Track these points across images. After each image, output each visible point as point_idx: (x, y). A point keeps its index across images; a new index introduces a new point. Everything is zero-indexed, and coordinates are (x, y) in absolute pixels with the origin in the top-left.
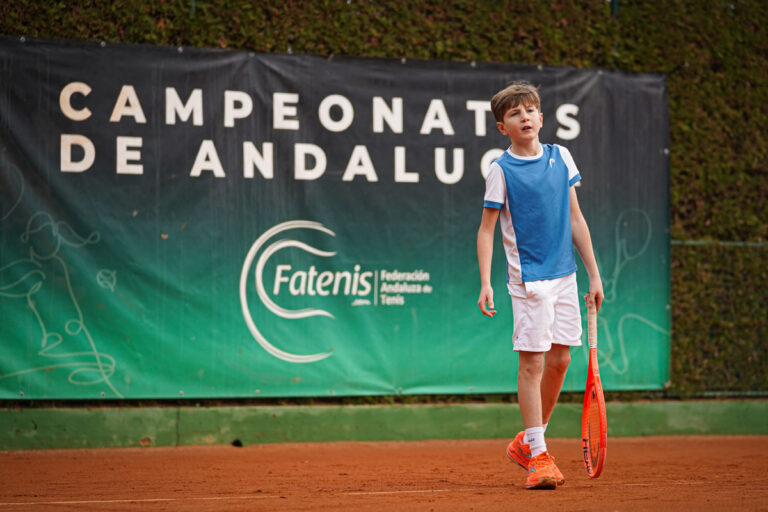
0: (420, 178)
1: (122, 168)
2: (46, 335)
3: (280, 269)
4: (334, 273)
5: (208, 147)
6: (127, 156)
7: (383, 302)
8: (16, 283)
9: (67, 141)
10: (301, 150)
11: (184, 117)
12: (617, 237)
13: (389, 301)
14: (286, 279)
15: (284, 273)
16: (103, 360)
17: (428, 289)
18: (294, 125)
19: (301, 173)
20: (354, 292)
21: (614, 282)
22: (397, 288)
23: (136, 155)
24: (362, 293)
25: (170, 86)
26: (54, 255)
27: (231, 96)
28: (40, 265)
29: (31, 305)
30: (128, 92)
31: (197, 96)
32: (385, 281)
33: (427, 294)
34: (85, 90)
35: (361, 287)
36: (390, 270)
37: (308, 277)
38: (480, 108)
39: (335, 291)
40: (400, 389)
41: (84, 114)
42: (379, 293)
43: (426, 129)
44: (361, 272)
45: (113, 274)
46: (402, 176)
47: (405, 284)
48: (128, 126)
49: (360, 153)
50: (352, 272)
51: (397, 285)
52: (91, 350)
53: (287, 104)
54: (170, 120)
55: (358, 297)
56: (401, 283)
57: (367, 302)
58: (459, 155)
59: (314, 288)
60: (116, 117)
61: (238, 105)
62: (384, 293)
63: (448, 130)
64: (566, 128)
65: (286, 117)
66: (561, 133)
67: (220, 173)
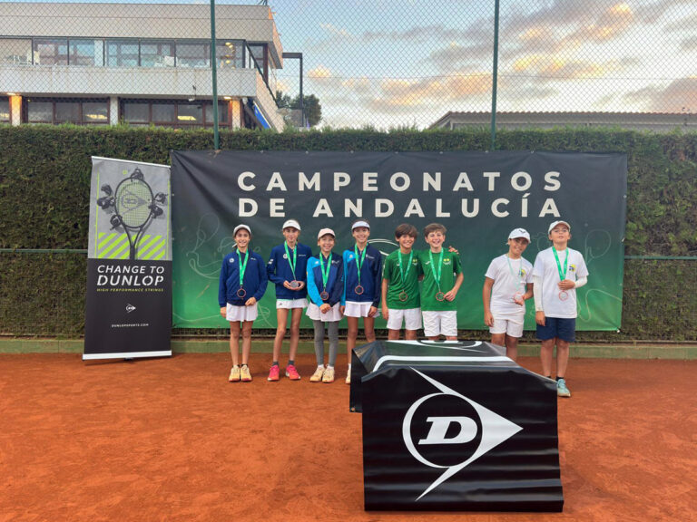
0: (451, 215)
1: (273, 214)
5: (323, 202)
6: (276, 208)
9: (242, 202)
10: (378, 202)
11: (309, 187)
12: (586, 246)
18: (376, 189)
19: (378, 214)
23: (281, 208)
25: (301, 172)
27: (337, 175)
30: (276, 175)
31: (317, 177)
34: (252, 175)
38: (491, 176)
41: (252, 188)
43: (456, 189)
46: (439, 214)
48: (277, 193)
49: (414, 202)
53: (370, 178)
54: (301, 188)
58: (476, 202)
60: (269, 188)
61: (342, 179)
63: (470, 188)
65: (370, 185)
66: (547, 188)
67: (330, 215)
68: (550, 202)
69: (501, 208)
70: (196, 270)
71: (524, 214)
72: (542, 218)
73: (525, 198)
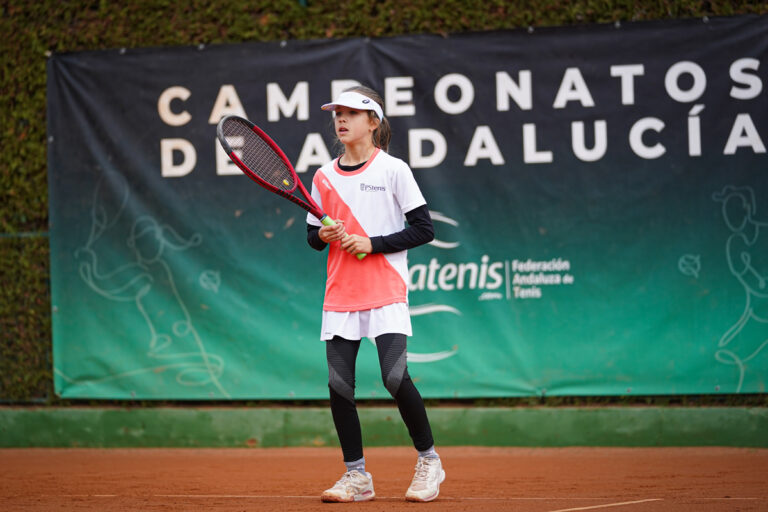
0: (554, 157)
1: (224, 169)
2: (155, 337)
4: (457, 265)
5: (314, 141)
7: (516, 295)
8: (125, 287)
9: (168, 146)
10: (416, 136)
11: (288, 113)
13: (523, 294)
16: (212, 360)
17: (568, 279)
18: (409, 110)
19: (416, 160)
20: (482, 284)
22: (531, 279)
24: (490, 286)
25: (273, 81)
26: (157, 259)
27: (338, 86)
28: (146, 268)
29: (141, 308)
30: (228, 93)
31: (302, 90)
32: (518, 271)
33: (568, 285)
34: (183, 93)
35: (490, 279)
36: (523, 260)
37: (428, 271)
38: (627, 74)
39: (460, 284)
40: (545, 390)
41: (184, 118)
42: (512, 286)
43: (560, 102)
44: (489, 264)
45: (217, 275)
46: (532, 155)
47: (541, 275)
49: (483, 134)
50: (479, 264)
51: (532, 276)
52: (198, 350)
53: (400, 89)
54: (273, 116)
55: (486, 290)
56: (537, 273)
57: (498, 296)
58: (601, 127)
59: (436, 281)
60: (215, 119)
62: (517, 285)
63: (587, 100)
64: (745, 86)
65: (400, 103)
66: (736, 93)
68: (744, 121)
69: (649, 138)
70: (91, 284)
71: (695, 148)
72: (730, 156)
73: (693, 116)
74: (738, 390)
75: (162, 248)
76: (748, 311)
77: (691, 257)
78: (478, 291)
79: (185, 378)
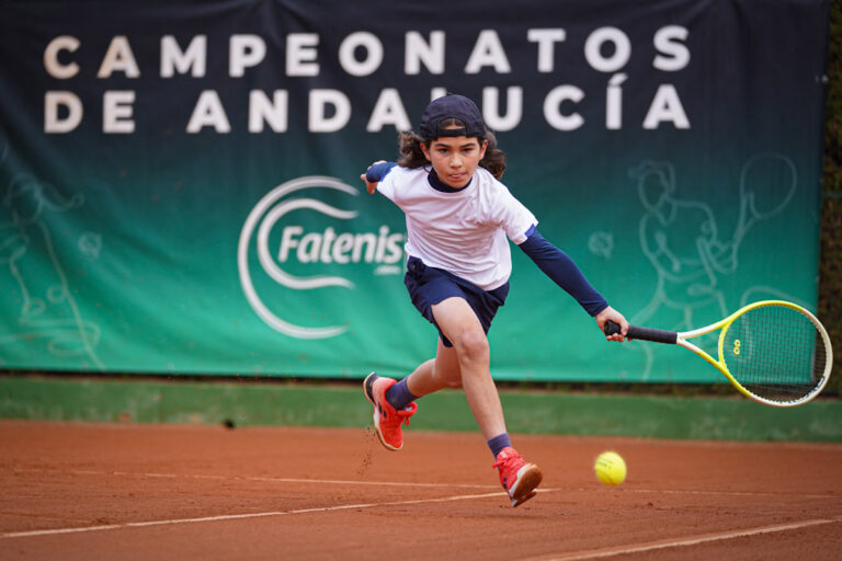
1: (111, 126)
2: (27, 301)
3: (289, 232)
4: (354, 236)
5: (210, 99)
6: (117, 113)
9: (52, 100)
10: (318, 98)
11: (183, 68)
12: (742, 190)
14: (293, 244)
15: (294, 237)
16: (87, 329)
18: (312, 70)
19: (317, 123)
20: (380, 256)
21: (735, 247)
23: (127, 112)
24: (390, 259)
25: (168, 34)
26: (35, 219)
27: (238, 43)
28: (23, 229)
29: (14, 270)
30: (120, 45)
31: (199, 45)
34: (71, 44)
35: (388, 252)
37: (322, 242)
38: (546, 40)
39: (356, 256)
41: (71, 71)
43: (474, 65)
44: (389, 235)
45: (98, 239)
48: (119, 81)
49: (390, 97)
50: (377, 234)
52: (73, 317)
53: (304, 47)
54: (167, 71)
55: (383, 264)
58: (515, 96)
59: (331, 253)
60: (105, 71)
61: (248, 51)
64: (670, 56)
65: (303, 62)
66: (661, 63)
67: (222, 125)
68: (667, 94)
69: (566, 108)
71: (614, 119)
72: (650, 131)
73: (615, 86)
74: (645, 377)
75: (40, 209)
76: (660, 294)
77: (602, 234)
78: (374, 265)
79: (59, 347)
